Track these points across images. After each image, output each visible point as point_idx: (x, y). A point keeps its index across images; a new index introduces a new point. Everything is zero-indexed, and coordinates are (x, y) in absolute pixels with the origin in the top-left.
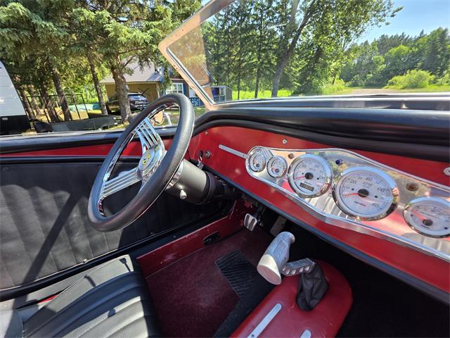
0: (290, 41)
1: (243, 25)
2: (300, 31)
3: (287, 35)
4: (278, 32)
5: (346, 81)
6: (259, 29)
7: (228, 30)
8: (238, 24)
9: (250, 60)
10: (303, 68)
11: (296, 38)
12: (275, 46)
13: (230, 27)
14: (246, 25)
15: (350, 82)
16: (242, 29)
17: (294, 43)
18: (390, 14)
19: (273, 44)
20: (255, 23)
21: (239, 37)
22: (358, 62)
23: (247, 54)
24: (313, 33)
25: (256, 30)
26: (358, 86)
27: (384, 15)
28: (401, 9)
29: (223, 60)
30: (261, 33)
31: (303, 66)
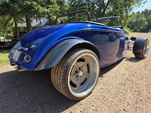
0: (102, 11)
1: (81, 3)
2: (106, 7)
3: (101, 9)
4: (97, 7)
5: (131, 29)
6: (88, 5)
7: (73, 5)
8: (78, 3)
9: (84, 19)
10: (109, 23)
11: (105, 10)
12: (95, 13)
13: (74, 4)
14: (82, 3)
15: (133, 30)
16: (80, 5)
17: (104, 12)
18: (143, 3)
19: (95, 12)
20: (86, 2)
21: (79, 8)
22: (136, 21)
23: (82, 16)
24: (112, 8)
25: (87, 6)
26: (137, 32)
27: (141, 3)
28: (147, 1)
29: (71, 18)
30: (89, 7)
31: (109, 22)
